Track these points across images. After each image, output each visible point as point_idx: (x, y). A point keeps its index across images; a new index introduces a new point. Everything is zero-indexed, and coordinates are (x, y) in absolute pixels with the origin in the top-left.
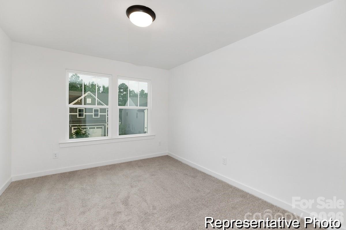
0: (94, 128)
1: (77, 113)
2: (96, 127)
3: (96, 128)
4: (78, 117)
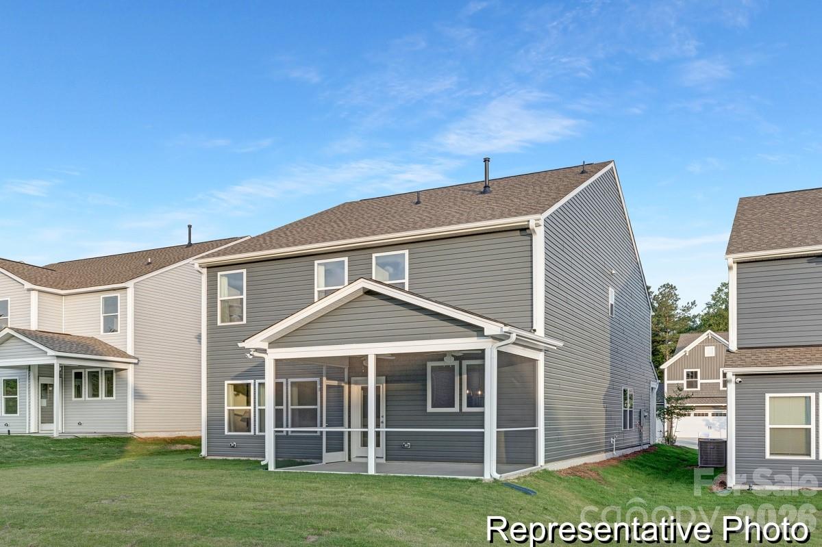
0: (707, 415)
1: (683, 379)
2: (710, 412)
3: (710, 414)
4: (685, 389)
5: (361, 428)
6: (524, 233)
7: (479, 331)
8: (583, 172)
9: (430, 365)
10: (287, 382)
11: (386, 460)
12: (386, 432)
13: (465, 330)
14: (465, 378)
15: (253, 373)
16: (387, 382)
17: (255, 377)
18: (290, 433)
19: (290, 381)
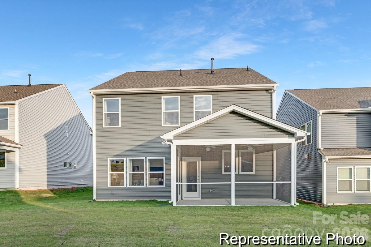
5: (187, 182)
6: (267, 92)
7: (292, 135)
8: (247, 70)
9: (223, 151)
11: (201, 198)
12: (201, 184)
13: (282, 134)
14: (240, 158)
15: (125, 154)
16: (202, 160)
17: (126, 156)
18: (148, 186)
19: (148, 158)
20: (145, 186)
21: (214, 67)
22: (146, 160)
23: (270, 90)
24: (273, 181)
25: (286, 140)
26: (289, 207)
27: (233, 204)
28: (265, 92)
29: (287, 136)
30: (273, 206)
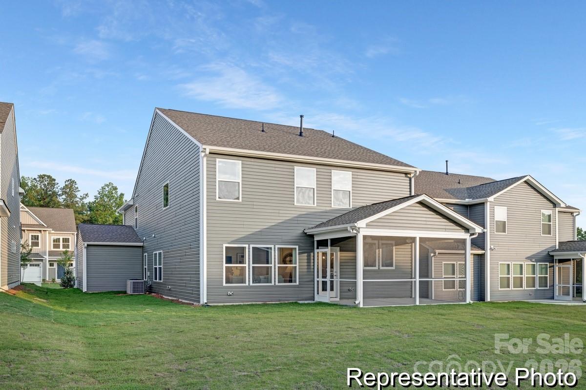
7: (467, 229)
10: (275, 247)
13: (460, 228)
14: (381, 250)
15: (247, 239)
16: (341, 251)
17: (249, 243)
18: (277, 284)
19: (277, 246)
20: (273, 284)
21: (304, 126)
22: (275, 249)
23: (409, 174)
24: (411, 279)
25: (461, 235)
26: (464, 305)
27: (418, 303)
28: (404, 175)
29: (463, 231)
30: (450, 305)
